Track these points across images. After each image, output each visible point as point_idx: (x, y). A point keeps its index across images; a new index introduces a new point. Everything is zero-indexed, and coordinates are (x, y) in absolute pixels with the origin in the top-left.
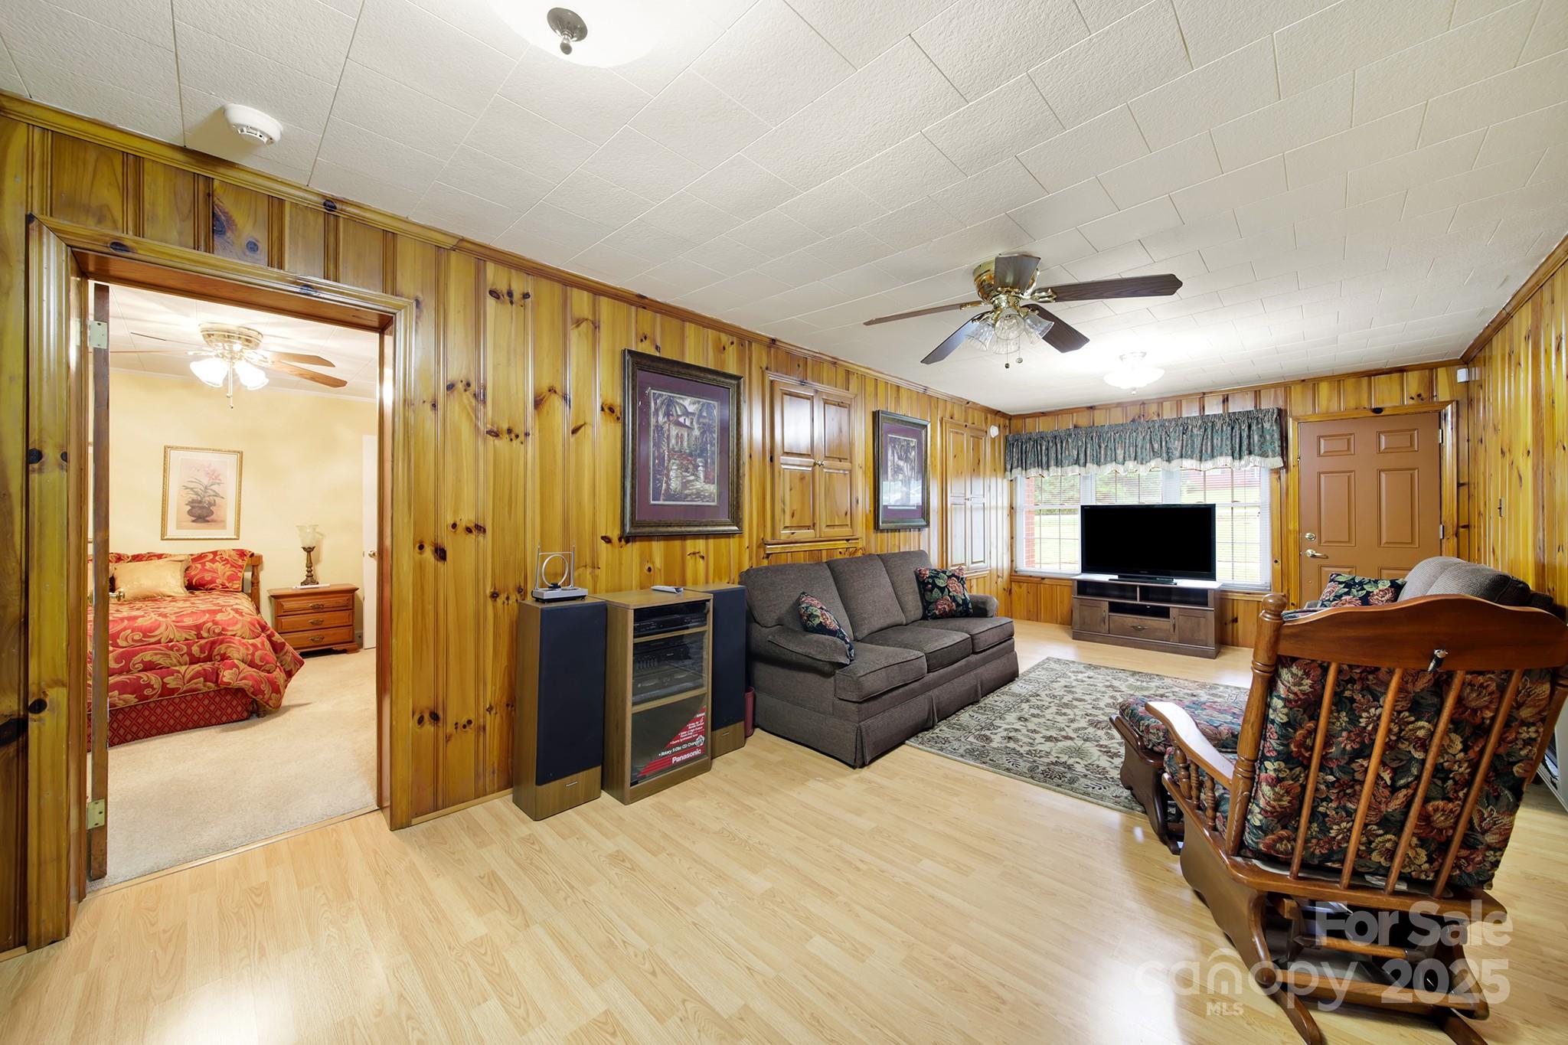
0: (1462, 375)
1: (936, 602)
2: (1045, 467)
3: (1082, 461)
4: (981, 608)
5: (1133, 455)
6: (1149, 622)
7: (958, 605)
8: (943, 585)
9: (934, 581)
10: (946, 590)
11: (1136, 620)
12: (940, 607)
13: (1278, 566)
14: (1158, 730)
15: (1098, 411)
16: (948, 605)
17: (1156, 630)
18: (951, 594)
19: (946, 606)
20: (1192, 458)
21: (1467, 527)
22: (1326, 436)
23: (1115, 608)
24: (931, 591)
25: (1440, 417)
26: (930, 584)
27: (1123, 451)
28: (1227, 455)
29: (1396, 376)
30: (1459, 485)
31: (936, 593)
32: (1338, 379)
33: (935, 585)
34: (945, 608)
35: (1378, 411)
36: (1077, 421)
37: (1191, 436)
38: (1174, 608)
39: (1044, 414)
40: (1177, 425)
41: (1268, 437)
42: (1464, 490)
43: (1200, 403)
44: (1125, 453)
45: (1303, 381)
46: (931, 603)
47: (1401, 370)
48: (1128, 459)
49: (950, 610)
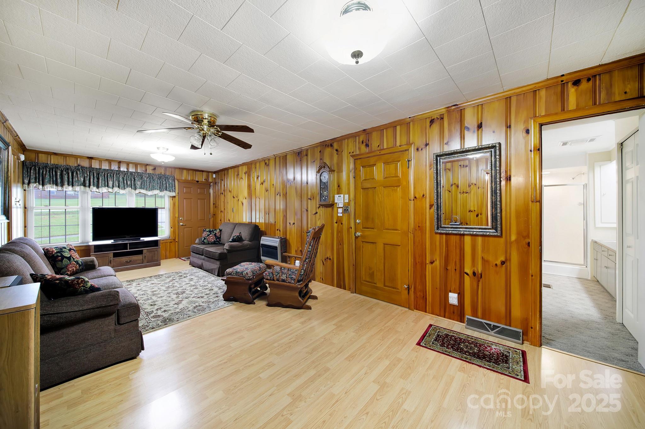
0: (214, 176)
1: (67, 267)
2: (60, 185)
3: (87, 184)
4: (91, 265)
5: (117, 185)
6: (134, 258)
7: (80, 266)
8: (69, 256)
9: (61, 254)
10: (72, 258)
11: (127, 258)
12: (70, 269)
13: (172, 229)
14: (250, 272)
15: (95, 160)
16: (75, 267)
17: (136, 260)
18: (75, 260)
19: (74, 268)
20: (144, 189)
21: (214, 215)
22: (186, 187)
23: (115, 255)
24: (62, 260)
25: (210, 186)
26: (60, 256)
27: (112, 182)
28: (157, 189)
29: (201, 172)
30: (214, 204)
31: (65, 261)
32: (188, 170)
33: (63, 257)
34: (73, 269)
35: (198, 182)
36: (80, 162)
37: (144, 180)
38: (145, 250)
39: (55, 154)
40: (138, 175)
41: (171, 185)
42: (214, 205)
43: (145, 168)
44: (113, 183)
45: (180, 168)
46: (62, 268)
47: (203, 171)
48: (115, 186)
49: (76, 270)
